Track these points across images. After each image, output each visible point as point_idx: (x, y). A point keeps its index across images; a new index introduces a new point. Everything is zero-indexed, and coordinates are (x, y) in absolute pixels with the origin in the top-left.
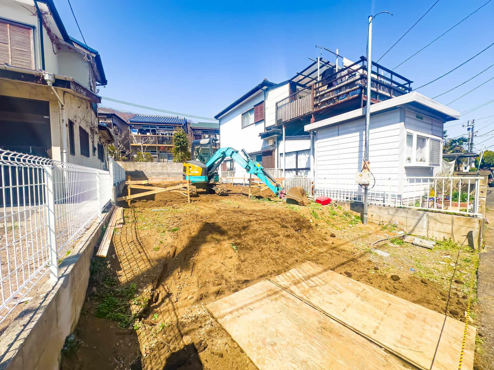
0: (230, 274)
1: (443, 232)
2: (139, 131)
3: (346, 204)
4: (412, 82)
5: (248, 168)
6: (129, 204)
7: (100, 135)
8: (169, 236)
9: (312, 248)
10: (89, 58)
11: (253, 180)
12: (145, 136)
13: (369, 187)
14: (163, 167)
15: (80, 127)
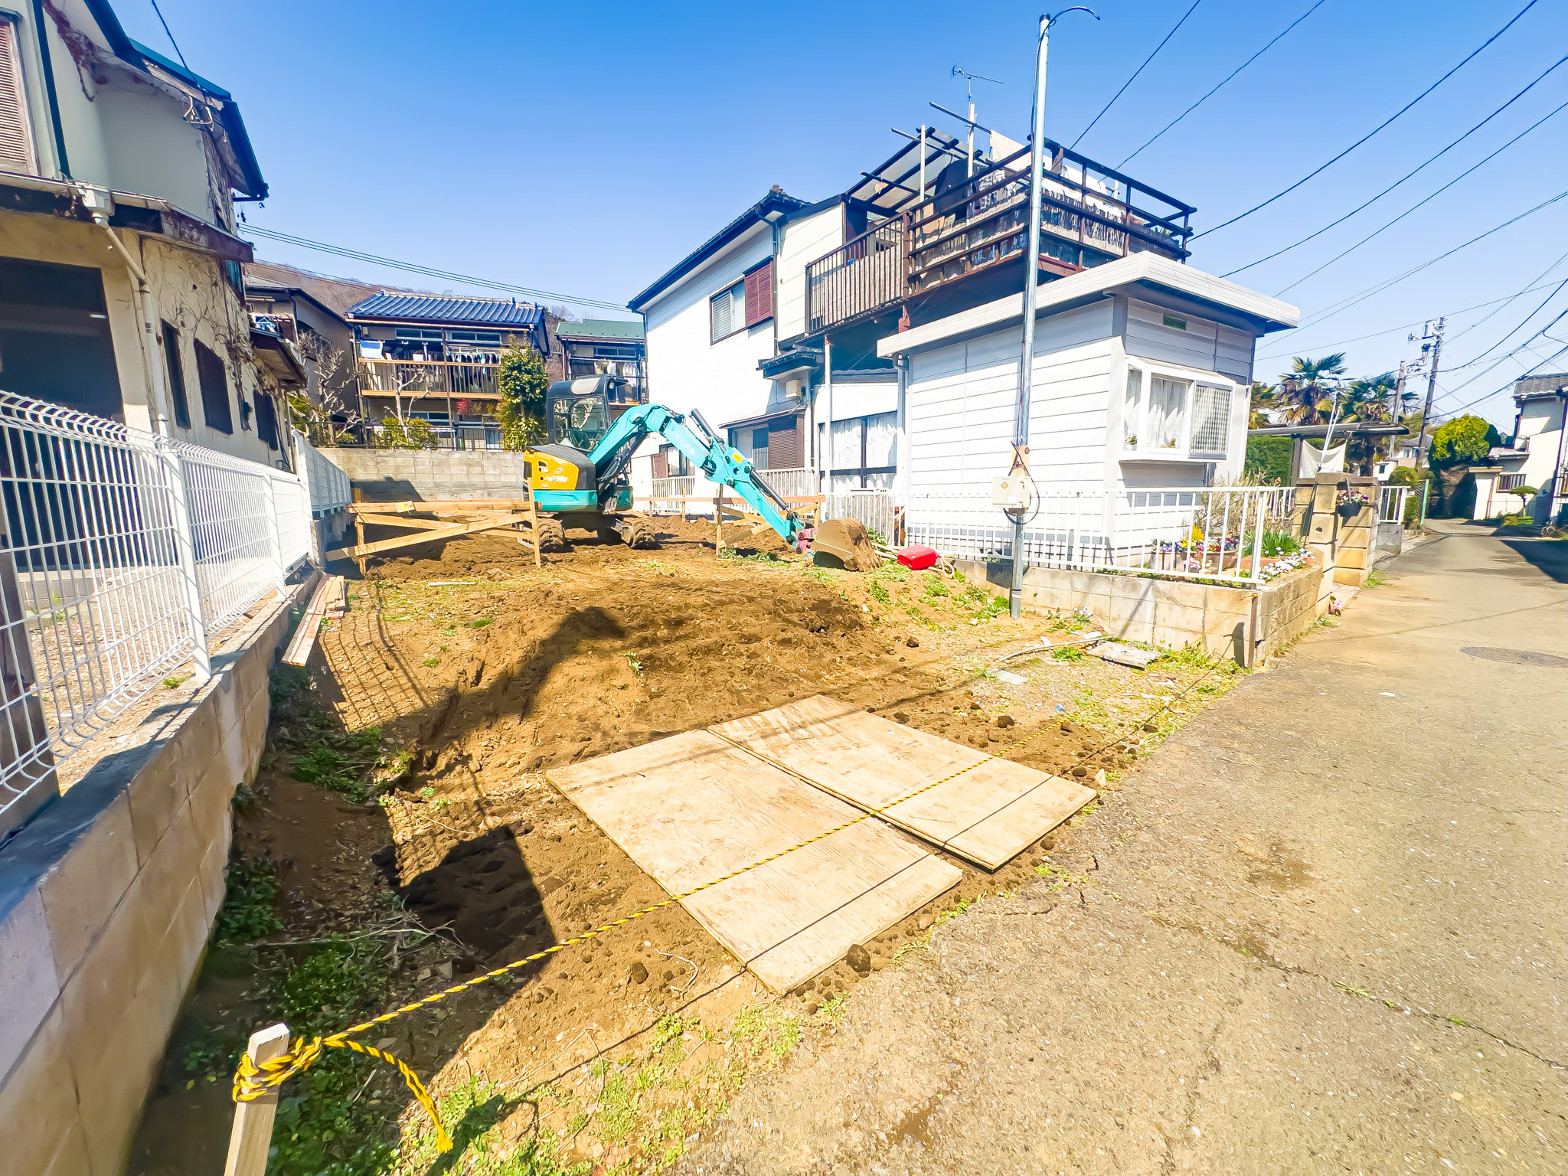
0: (616, 721)
1: (1186, 630)
2: (388, 348)
3: (976, 567)
4: (1195, 210)
5: (710, 466)
6: (362, 568)
7: (259, 363)
8: (464, 637)
9: (844, 670)
10: (202, 114)
11: (730, 501)
12: (407, 366)
13: (1026, 517)
14: (470, 465)
15: (196, 343)
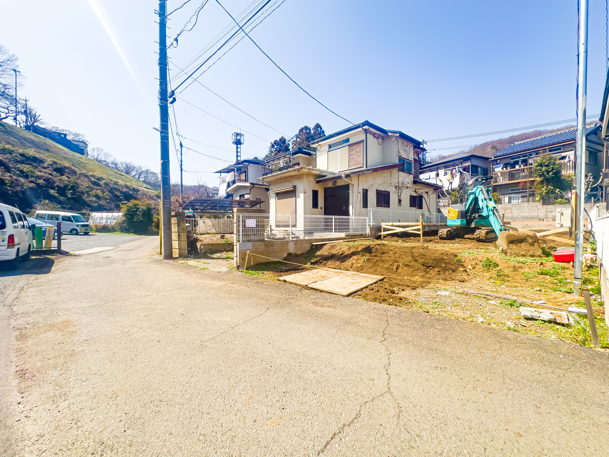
2: (504, 166)
6: (382, 237)
8: (347, 248)
15: (377, 190)
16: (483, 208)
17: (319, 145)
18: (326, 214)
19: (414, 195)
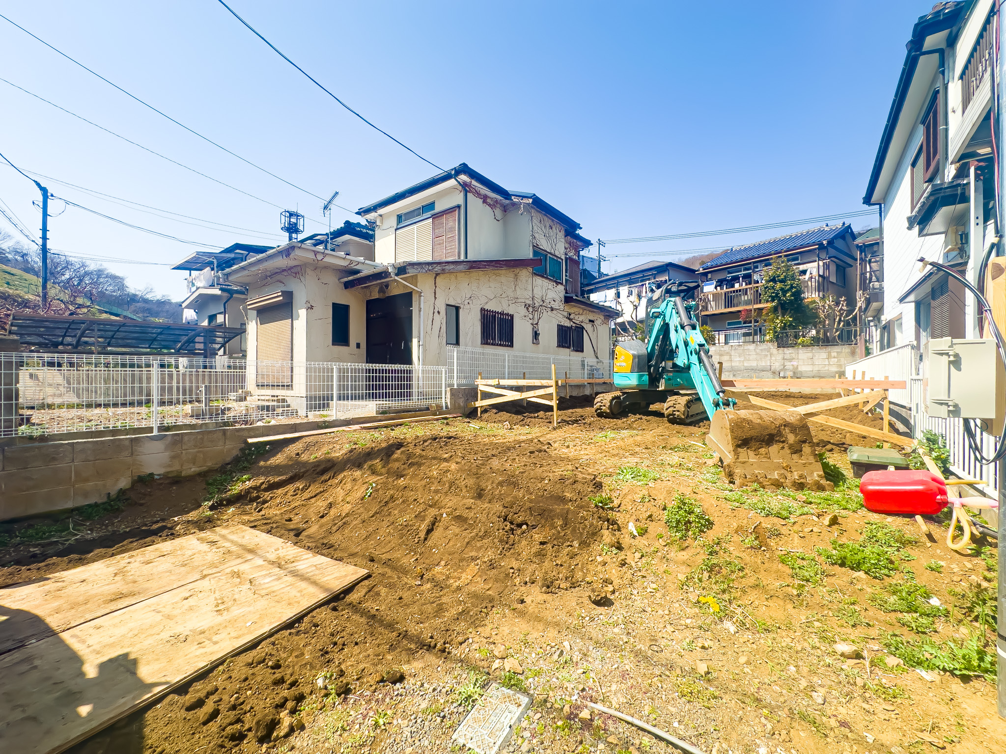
6: (479, 413)
15: (482, 310)
16: (677, 347)
17: (381, 216)
18: (370, 359)
19: (566, 325)
